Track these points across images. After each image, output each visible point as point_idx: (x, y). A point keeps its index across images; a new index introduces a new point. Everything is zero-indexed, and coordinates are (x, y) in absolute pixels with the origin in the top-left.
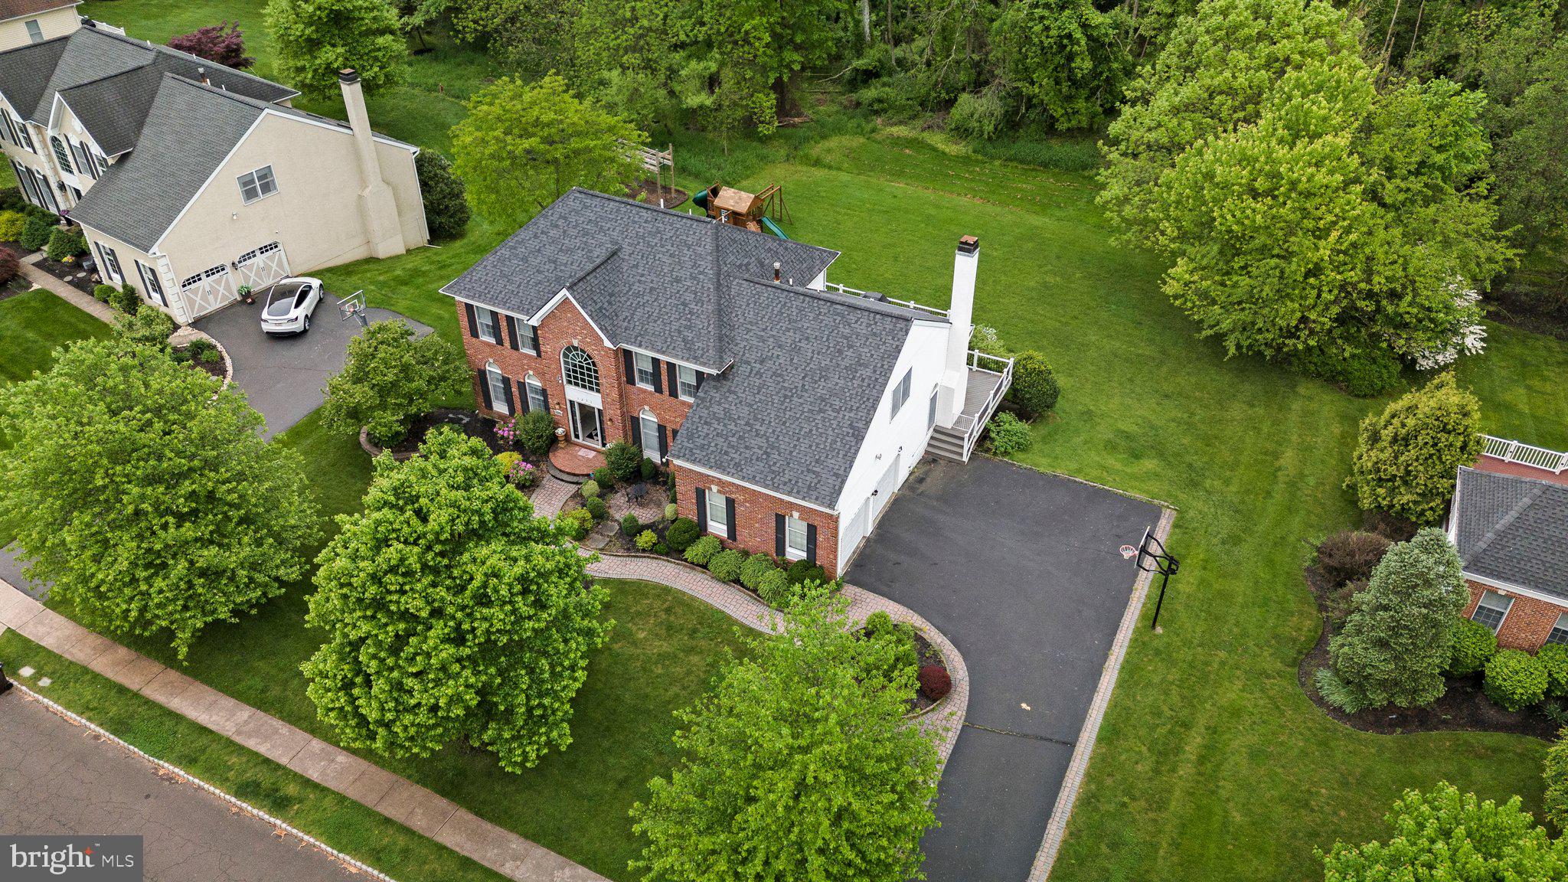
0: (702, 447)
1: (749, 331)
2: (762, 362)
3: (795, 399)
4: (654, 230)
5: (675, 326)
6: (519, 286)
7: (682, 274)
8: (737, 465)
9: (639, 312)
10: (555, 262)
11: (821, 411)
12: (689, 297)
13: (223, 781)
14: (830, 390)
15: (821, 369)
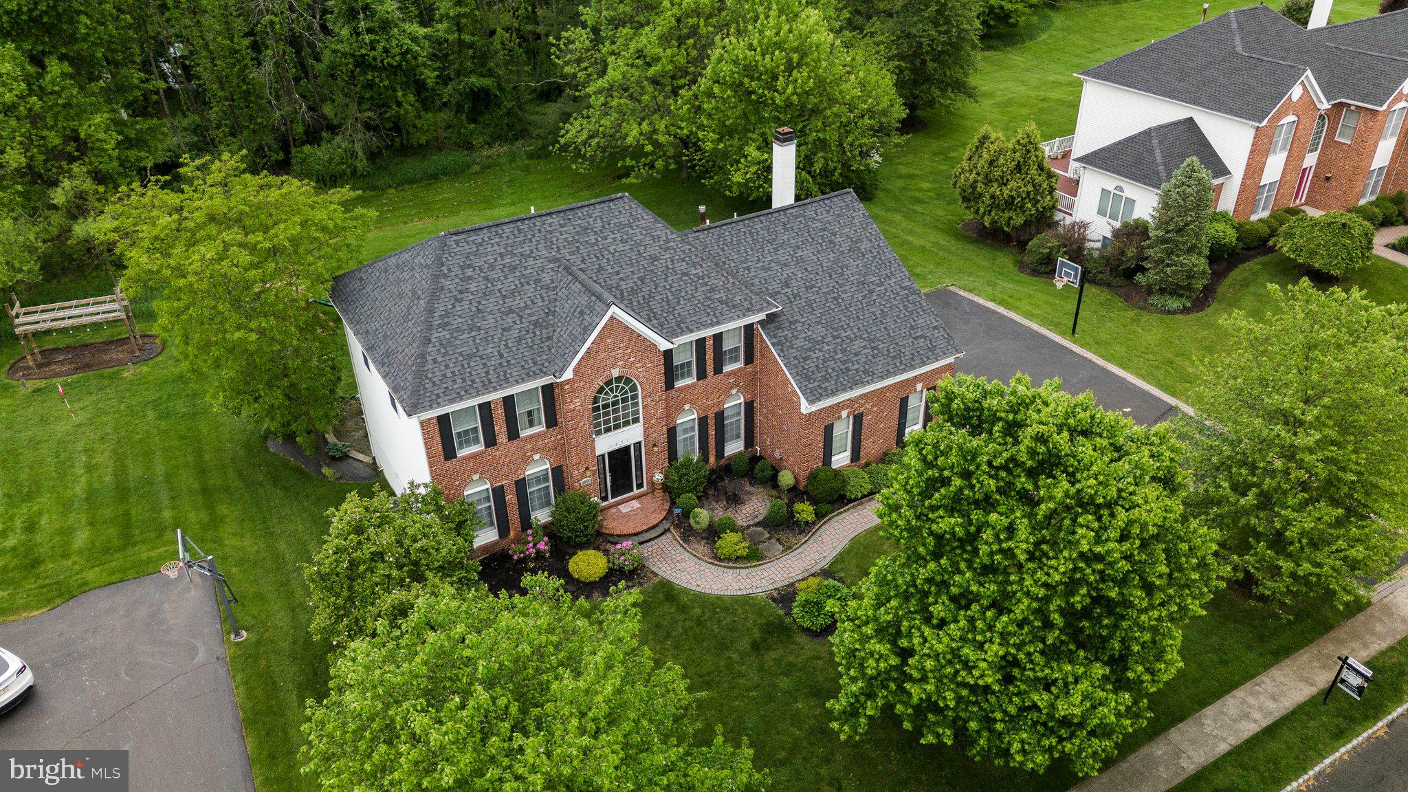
0: (825, 379)
1: (748, 269)
2: (787, 286)
3: (844, 296)
4: (578, 229)
6: (501, 356)
7: (652, 251)
10: (511, 311)
11: (871, 292)
14: (859, 274)
15: (834, 262)
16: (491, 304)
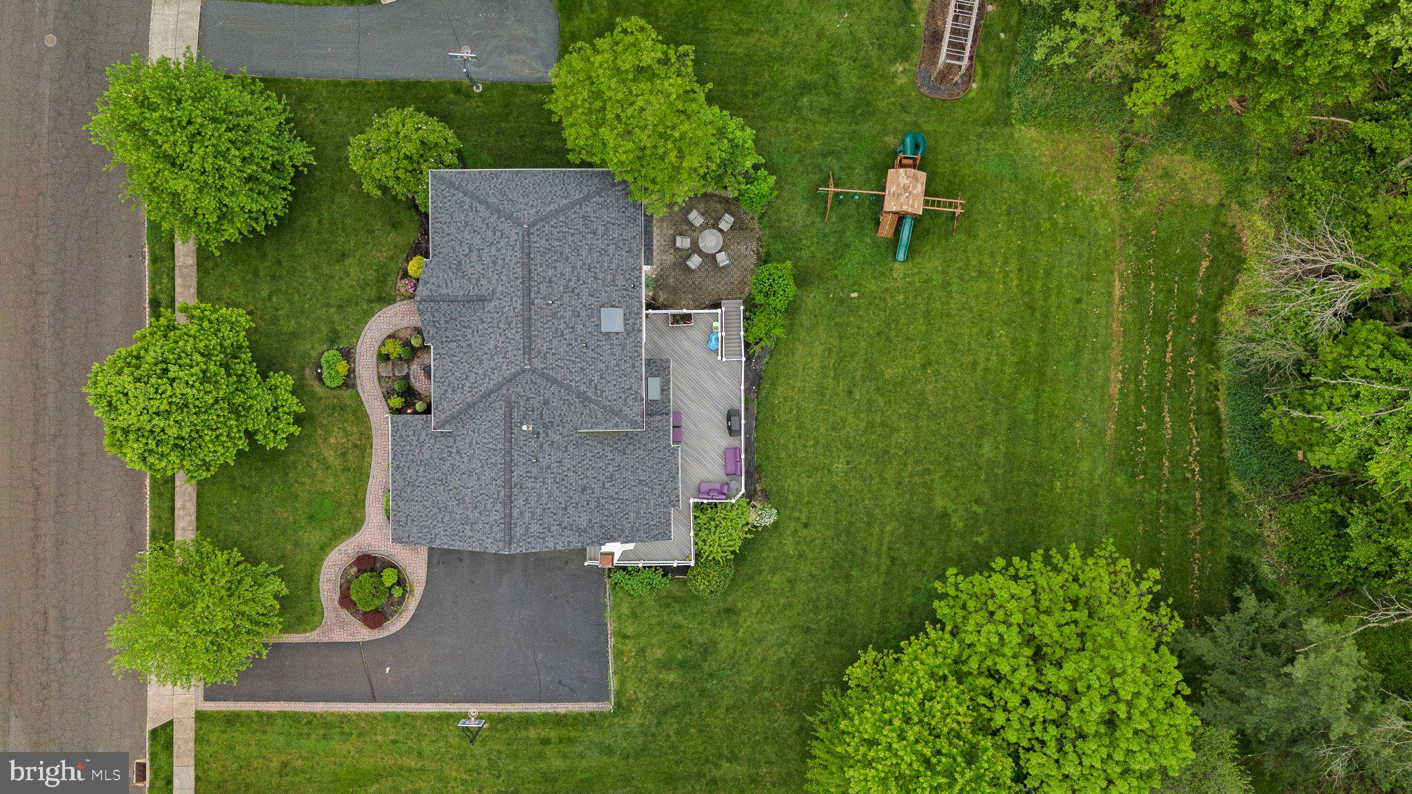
0: (401, 436)
1: (473, 431)
2: (458, 452)
3: (442, 488)
4: (510, 319)
5: (452, 379)
6: (448, 234)
7: (486, 363)
8: (398, 467)
9: (453, 345)
10: (471, 251)
11: (439, 509)
12: (472, 379)
13: (153, 287)
14: (452, 511)
15: (463, 498)
16: (477, 240)
